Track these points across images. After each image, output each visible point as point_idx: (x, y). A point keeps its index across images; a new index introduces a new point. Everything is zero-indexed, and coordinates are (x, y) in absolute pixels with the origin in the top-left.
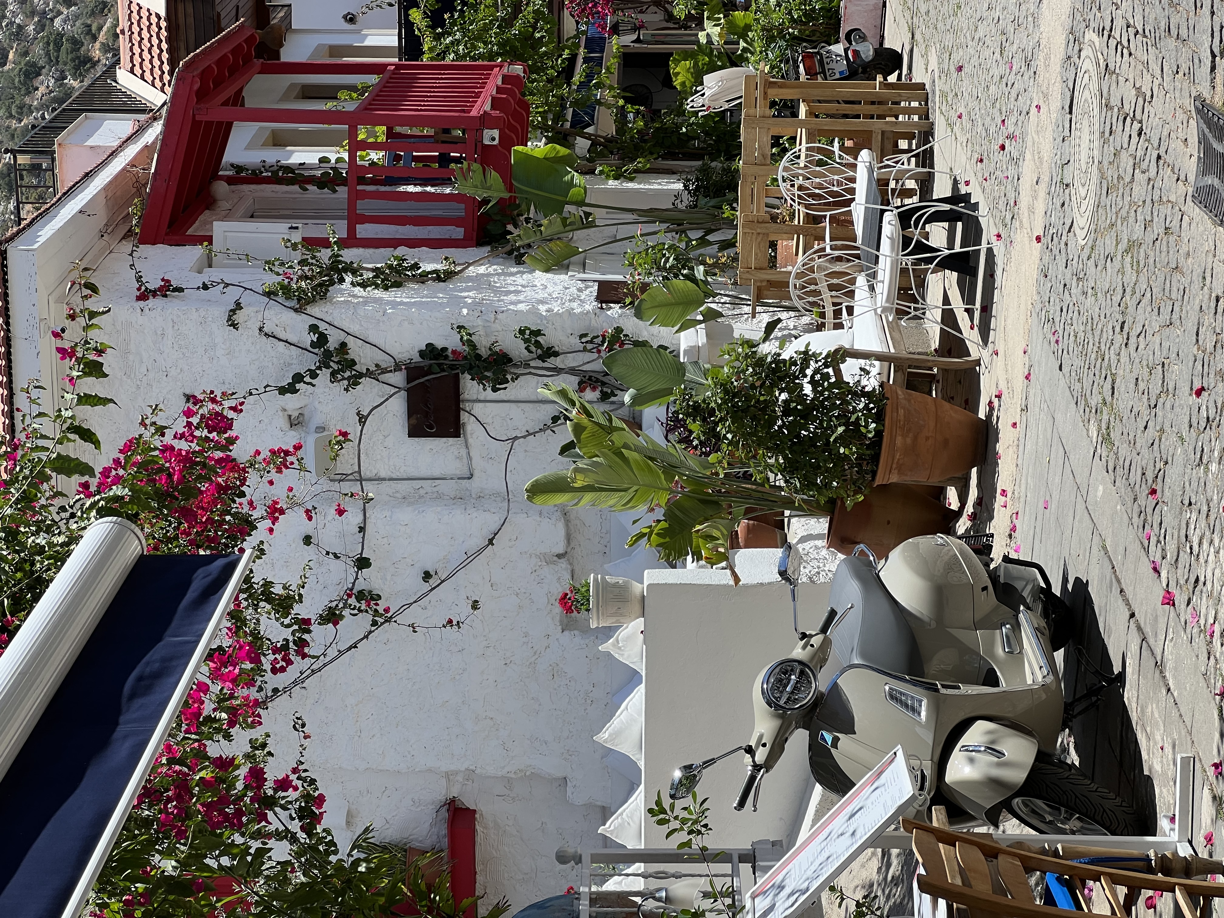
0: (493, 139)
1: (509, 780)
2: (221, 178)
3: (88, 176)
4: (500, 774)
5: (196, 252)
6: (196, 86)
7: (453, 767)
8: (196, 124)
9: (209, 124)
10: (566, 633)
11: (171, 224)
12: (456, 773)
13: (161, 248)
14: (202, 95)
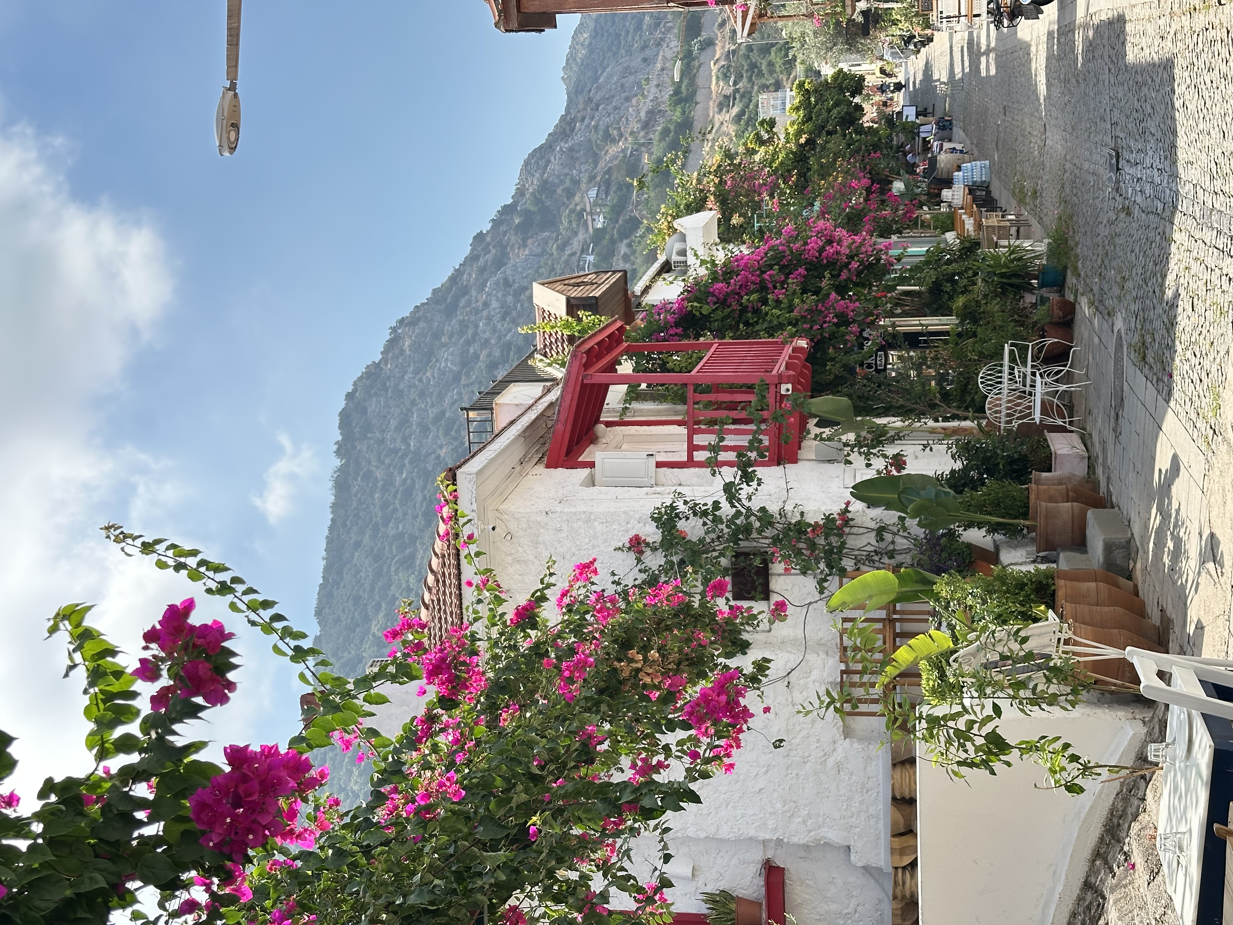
0: (788, 390)
1: (808, 846)
2: (602, 422)
3: (512, 423)
4: (802, 842)
5: (583, 473)
6: (584, 361)
7: (768, 837)
8: (584, 386)
9: (593, 385)
10: (847, 740)
11: (567, 454)
12: (770, 840)
13: (560, 470)
14: (587, 366)
